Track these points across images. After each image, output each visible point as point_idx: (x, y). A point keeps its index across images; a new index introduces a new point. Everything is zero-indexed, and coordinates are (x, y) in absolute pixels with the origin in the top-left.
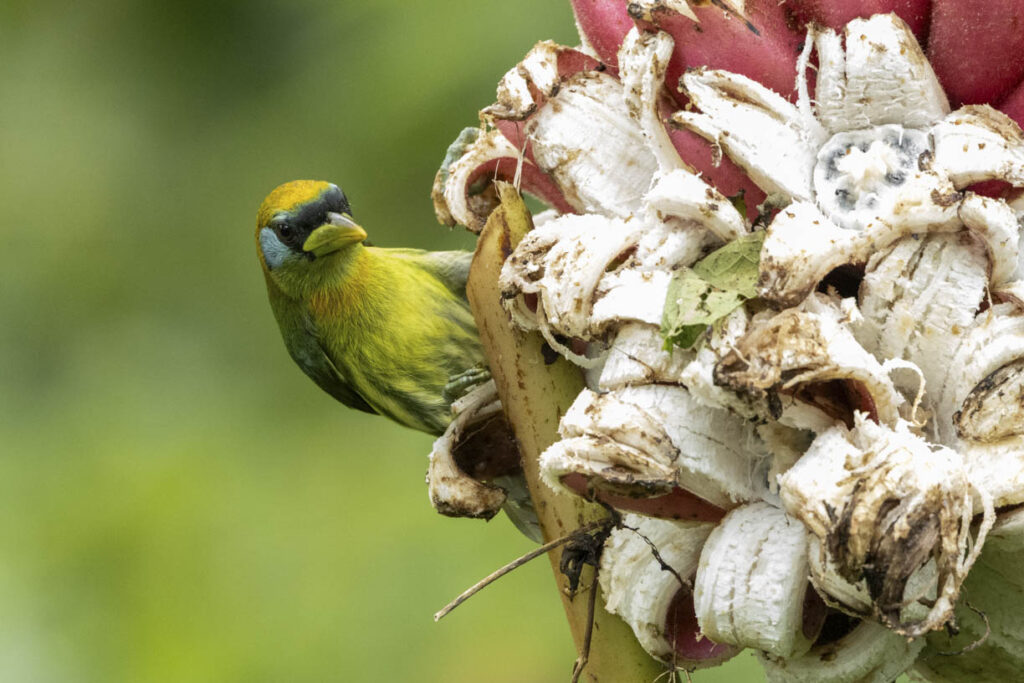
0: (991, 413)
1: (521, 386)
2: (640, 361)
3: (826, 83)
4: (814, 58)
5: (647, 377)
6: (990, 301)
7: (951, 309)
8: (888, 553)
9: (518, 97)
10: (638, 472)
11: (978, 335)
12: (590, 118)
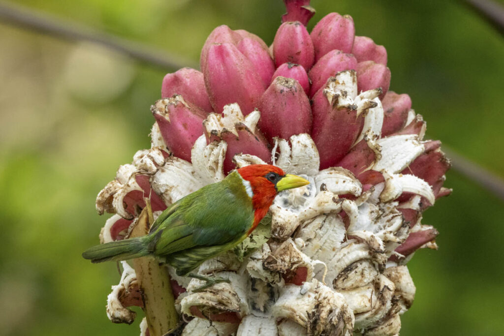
0: (351, 279)
1: (150, 274)
2: (222, 262)
3: (284, 159)
4: (278, 150)
5: (225, 268)
6: (347, 238)
7: (333, 241)
8: (329, 330)
9: (151, 167)
10: (227, 306)
11: (345, 251)
12: (176, 174)
